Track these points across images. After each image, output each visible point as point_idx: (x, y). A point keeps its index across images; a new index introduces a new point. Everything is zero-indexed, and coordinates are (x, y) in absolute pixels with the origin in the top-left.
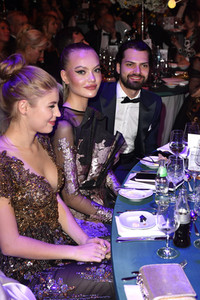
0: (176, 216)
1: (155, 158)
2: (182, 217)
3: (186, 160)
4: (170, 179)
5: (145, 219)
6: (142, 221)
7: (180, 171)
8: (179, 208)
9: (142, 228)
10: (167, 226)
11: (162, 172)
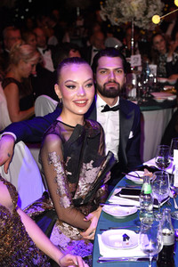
0: (159, 237)
1: (141, 173)
2: (166, 237)
3: (172, 176)
4: (155, 196)
5: (128, 238)
6: (124, 240)
7: (165, 187)
8: (163, 228)
9: (125, 248)
10: (150, 247)
11: (147, 188)
